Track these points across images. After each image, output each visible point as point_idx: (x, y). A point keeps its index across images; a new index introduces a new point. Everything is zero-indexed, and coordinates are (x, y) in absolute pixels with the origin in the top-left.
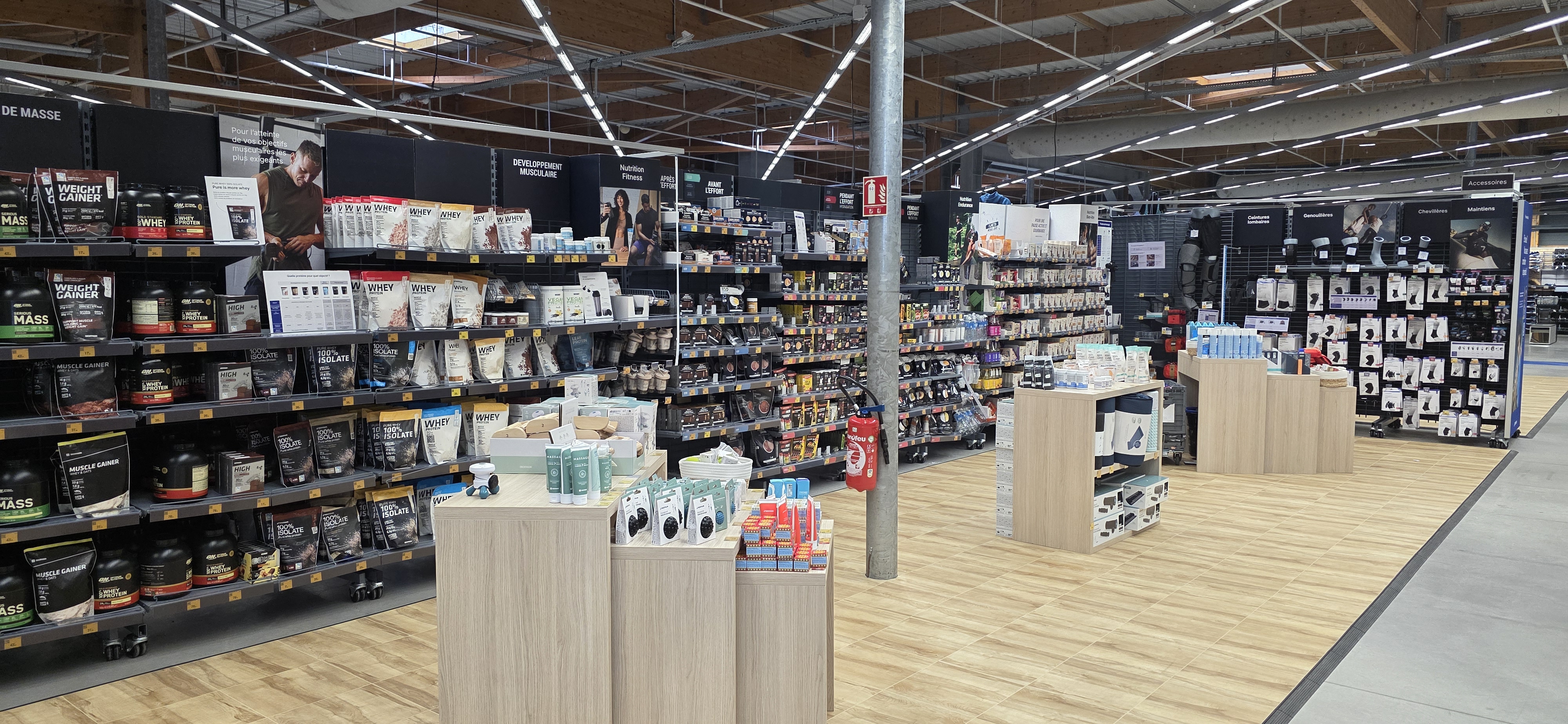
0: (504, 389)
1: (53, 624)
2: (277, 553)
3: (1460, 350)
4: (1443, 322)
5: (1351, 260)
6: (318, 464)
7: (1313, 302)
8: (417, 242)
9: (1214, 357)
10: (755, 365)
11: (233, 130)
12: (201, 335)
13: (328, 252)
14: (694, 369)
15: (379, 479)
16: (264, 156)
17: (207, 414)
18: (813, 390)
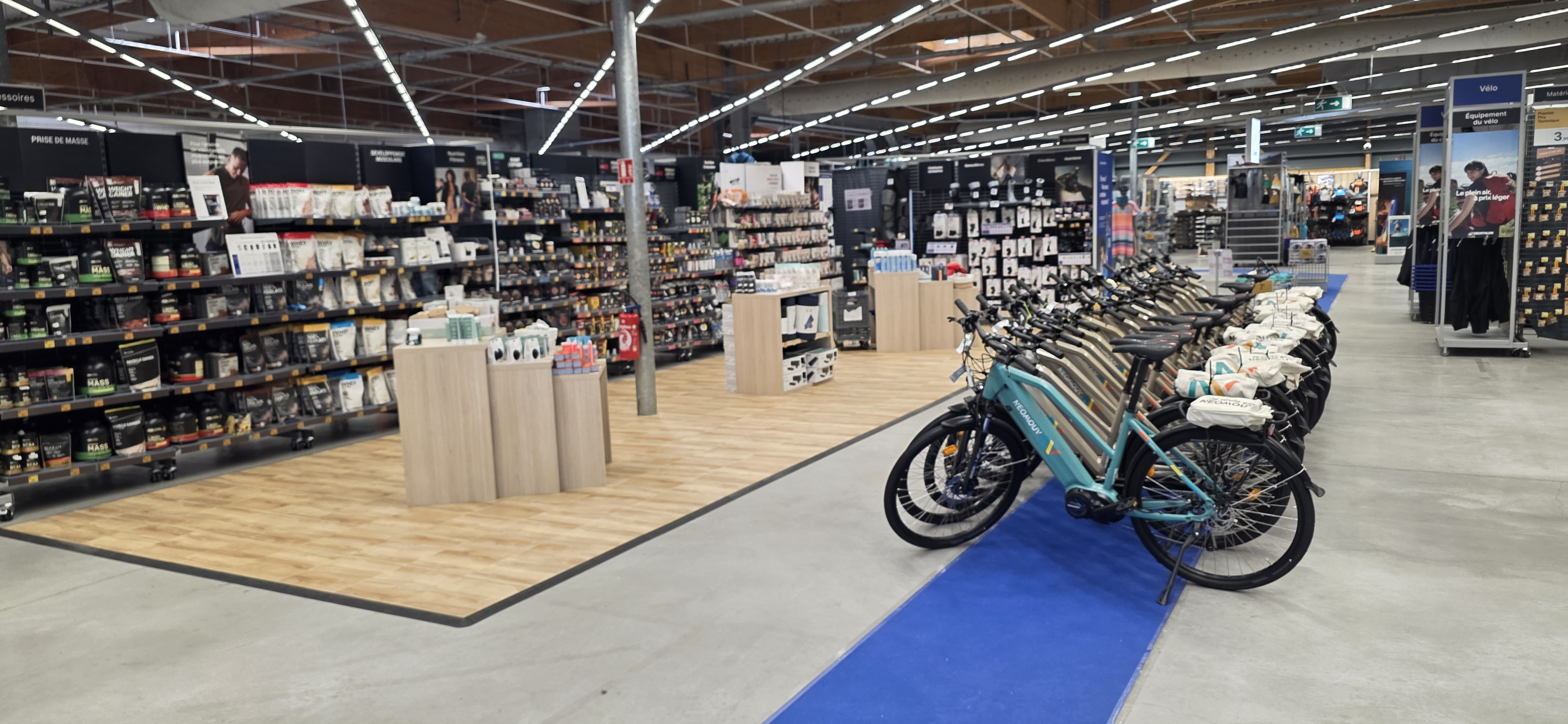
0: (382, 309)
1: (123, 456)
2: (248, 417)
3: (1065, 259)
4: (1054, 239)
5: (994, 198)
6: (267, 361)
7: (972, 230)
8: (318, 213)
9: (884, 272)
10: (555, 290)
11: (191, 143)
12: (195, 277)
13: (255, 222)
14: (510, 293)
15: (307, 370)
16: (211, 159)
17: (202, 327)
18: (600, 308)
